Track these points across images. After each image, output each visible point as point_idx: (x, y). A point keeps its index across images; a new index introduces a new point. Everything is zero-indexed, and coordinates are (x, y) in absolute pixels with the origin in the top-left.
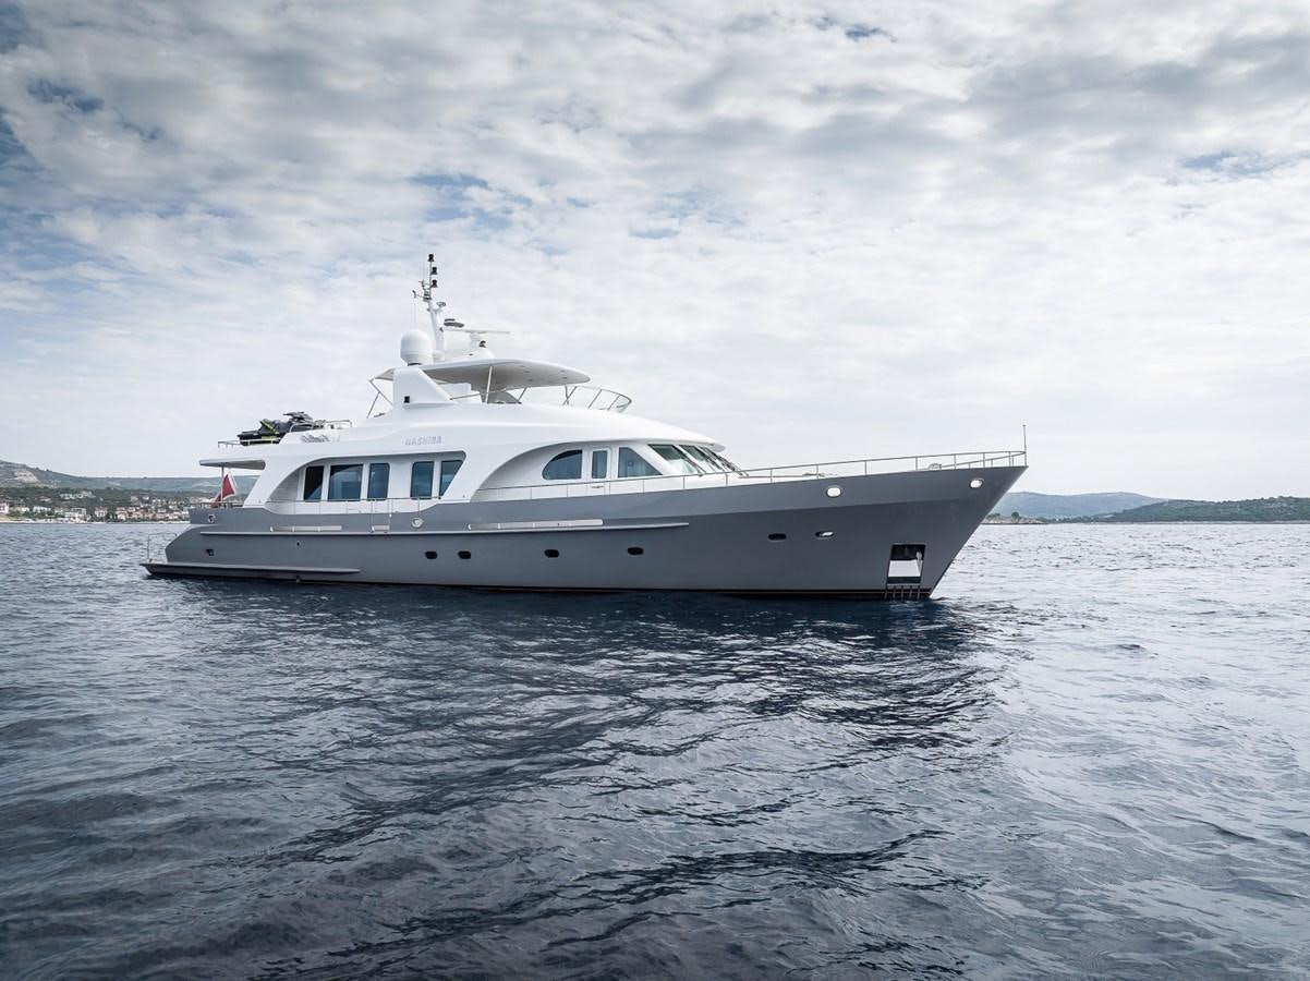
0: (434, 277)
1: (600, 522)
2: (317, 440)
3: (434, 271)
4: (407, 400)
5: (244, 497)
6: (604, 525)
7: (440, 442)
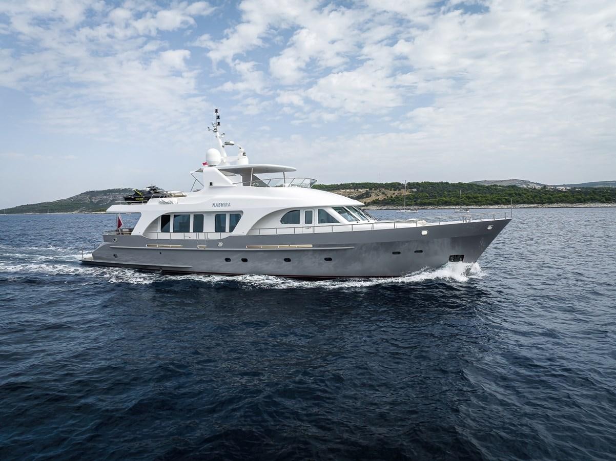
0: (218, 121)
1: (311, 246)
2: (167, 203)
3: (218, 117)
4: (211, 184)
5: (131, 230)
6: (313, 247)
7: (229, 205)
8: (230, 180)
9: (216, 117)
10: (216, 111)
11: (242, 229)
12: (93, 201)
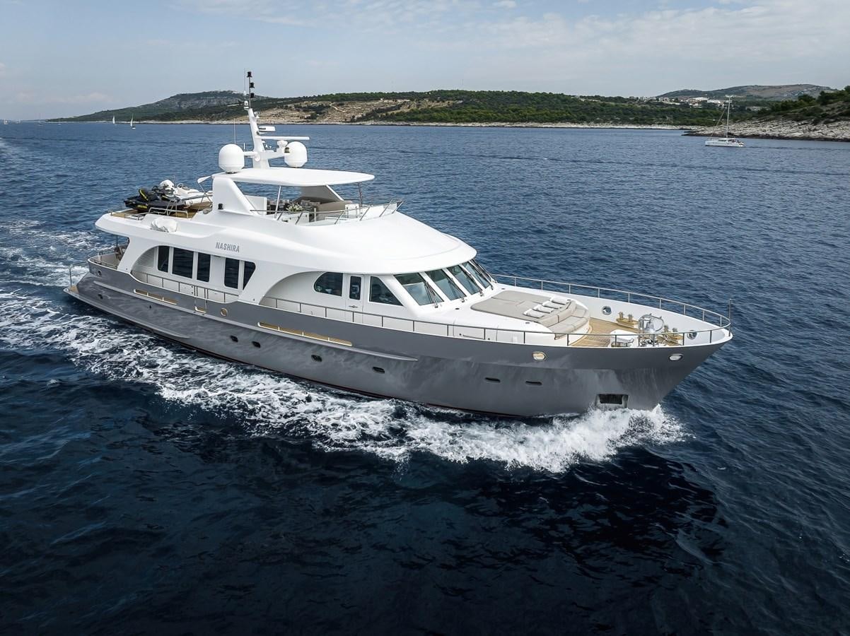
1: (350, 344)
2: (160, 229)
4: (220, 206)
6: (353, 347)
7: (238, 250)
8: (248, 202)
9: (248, 85)
10: (249, 74)
11: (252, 294)
12: (182, 106)
